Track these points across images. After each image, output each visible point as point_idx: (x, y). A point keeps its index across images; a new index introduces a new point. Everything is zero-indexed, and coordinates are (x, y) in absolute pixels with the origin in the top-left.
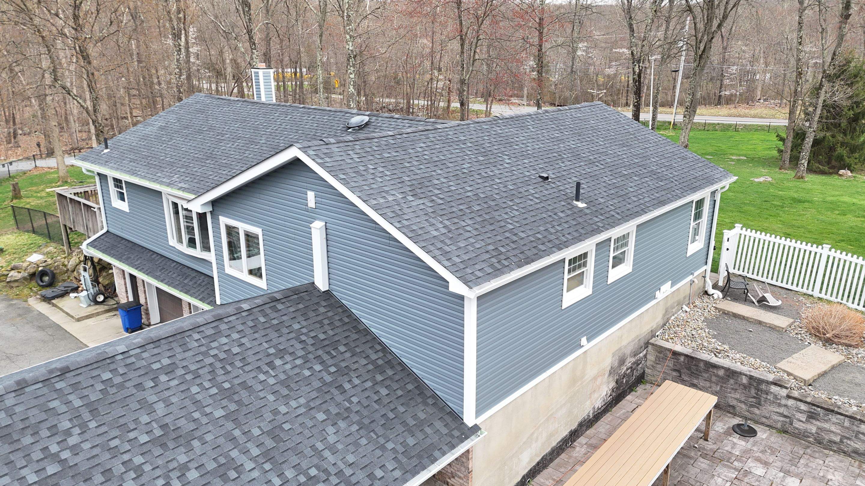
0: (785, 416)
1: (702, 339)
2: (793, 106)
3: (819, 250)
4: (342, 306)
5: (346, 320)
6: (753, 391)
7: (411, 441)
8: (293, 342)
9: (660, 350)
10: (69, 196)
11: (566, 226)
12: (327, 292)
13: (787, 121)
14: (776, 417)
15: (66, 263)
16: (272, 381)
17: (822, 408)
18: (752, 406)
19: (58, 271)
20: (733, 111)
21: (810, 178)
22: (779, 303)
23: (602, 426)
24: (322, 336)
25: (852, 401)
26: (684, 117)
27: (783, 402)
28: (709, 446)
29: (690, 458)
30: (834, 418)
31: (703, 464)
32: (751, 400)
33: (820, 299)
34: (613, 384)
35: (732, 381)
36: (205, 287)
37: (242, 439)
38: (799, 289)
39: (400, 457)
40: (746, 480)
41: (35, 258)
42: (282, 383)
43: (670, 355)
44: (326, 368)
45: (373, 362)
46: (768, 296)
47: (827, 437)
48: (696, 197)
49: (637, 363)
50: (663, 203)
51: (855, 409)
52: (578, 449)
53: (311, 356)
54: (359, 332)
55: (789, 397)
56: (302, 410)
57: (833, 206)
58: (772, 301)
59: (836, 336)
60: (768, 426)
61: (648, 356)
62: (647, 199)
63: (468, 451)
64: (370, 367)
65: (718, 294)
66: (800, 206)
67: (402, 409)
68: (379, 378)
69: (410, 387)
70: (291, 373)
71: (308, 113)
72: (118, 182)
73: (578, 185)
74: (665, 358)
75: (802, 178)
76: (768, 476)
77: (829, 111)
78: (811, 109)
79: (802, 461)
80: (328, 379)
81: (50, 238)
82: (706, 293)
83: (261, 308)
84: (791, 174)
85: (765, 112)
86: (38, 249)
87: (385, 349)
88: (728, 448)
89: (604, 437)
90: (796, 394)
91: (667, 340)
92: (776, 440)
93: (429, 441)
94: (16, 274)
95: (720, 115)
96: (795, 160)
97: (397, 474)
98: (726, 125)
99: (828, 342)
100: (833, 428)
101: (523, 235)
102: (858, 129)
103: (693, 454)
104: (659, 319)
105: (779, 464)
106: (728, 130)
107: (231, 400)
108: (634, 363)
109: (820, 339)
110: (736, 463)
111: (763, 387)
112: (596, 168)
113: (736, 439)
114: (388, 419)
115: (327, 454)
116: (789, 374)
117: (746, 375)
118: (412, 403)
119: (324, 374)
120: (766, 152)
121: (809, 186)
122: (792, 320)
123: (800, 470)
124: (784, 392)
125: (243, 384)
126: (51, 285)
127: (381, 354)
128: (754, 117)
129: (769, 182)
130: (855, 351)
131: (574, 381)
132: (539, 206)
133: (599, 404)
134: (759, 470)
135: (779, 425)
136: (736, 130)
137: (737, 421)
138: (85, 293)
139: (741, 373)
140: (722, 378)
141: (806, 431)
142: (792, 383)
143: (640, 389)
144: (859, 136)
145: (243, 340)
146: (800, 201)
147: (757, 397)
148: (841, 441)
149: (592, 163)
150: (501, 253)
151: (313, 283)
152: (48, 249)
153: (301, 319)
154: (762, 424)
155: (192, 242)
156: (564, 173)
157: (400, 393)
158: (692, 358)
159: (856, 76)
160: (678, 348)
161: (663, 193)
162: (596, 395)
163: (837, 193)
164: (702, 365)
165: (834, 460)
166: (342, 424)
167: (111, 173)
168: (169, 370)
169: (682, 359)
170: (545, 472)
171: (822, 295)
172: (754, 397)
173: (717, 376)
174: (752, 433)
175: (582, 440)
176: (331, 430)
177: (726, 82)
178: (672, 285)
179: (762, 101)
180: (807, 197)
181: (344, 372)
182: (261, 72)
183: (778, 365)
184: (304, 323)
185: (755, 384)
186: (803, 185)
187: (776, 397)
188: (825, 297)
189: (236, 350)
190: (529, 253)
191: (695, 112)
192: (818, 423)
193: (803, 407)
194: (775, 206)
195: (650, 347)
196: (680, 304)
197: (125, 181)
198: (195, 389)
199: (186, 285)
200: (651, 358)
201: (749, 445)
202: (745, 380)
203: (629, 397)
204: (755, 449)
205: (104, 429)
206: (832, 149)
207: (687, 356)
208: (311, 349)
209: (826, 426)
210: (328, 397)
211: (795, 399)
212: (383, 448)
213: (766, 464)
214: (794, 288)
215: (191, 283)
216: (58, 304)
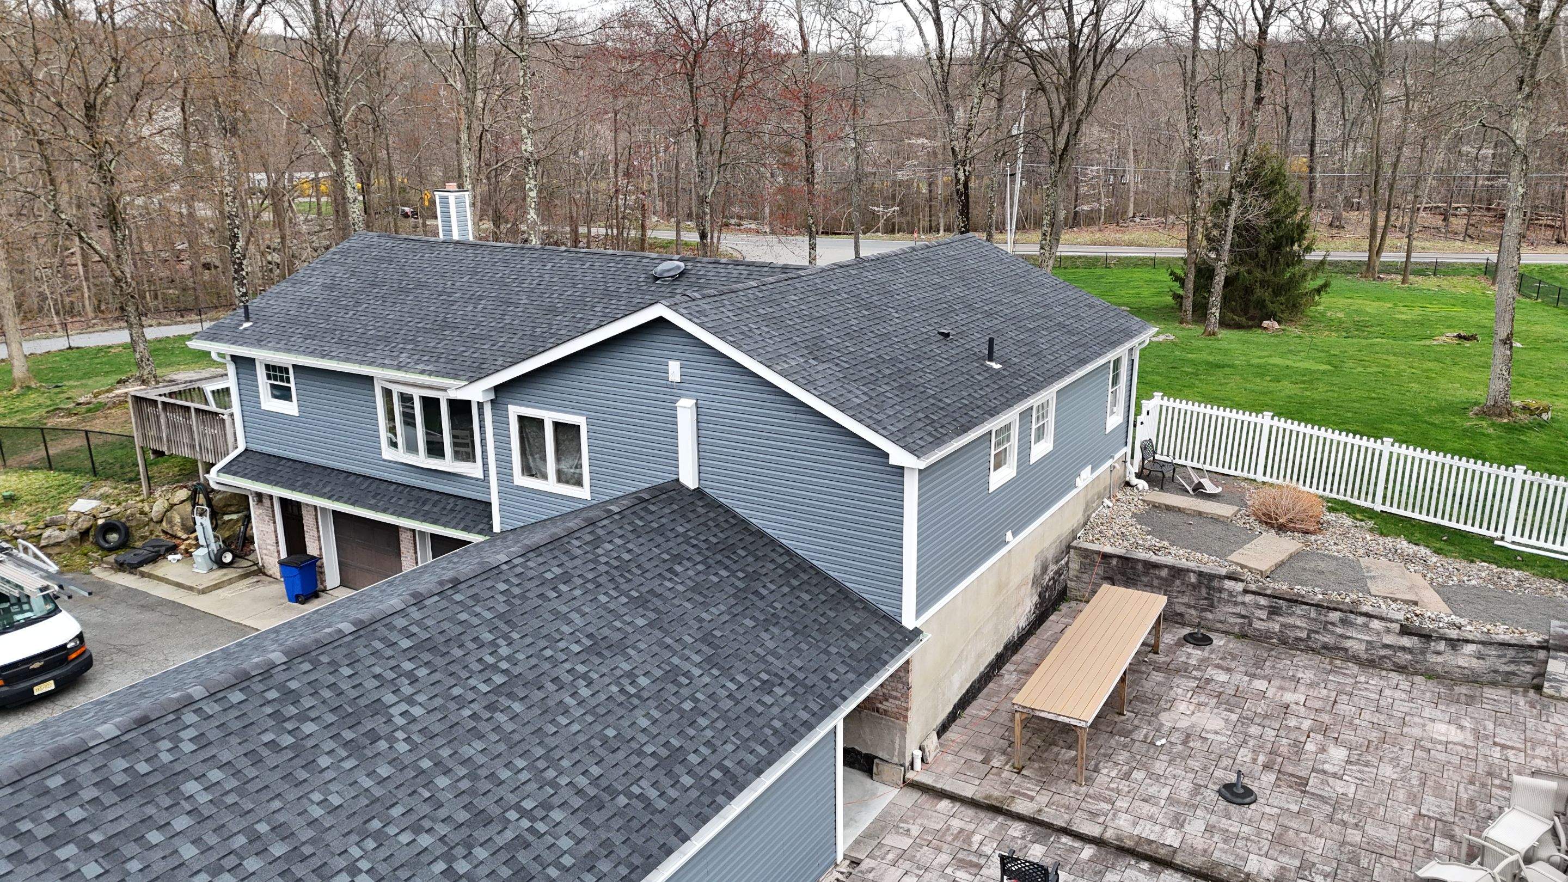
0: (1243, 617)
1: (1135, 536)
2: (1192, 229)
3: (1259, 420)
4: (721, 506)
5: (733, 521)
6: (1204, 591)
7: (854, 645)
8: (685, 547)
9: (1086, 554)
10: (160, 399)
11: (989, 390)
12: (698, 490)
13: (1185, 250)
14: (1232, 620)
15: (147, 509)
16: (681, 588)
17: (1284, 599)
18: (1204, 610)
19: (134, 523)
20: (1098, 235)
21: (1223, 334)
22: (1219, 490)
23: (1029, 650)
24: (714, 540)
25: (1317, 590)
26: (1042, 248)
27: (1240, 599)
28: (1161, 658)
29: (1143, 673)
30: (1299, 610)
31: (1158, 677)
32: (1202, 602)
33: (1264, 483)
34: (1035, 598)
35: (1178, 582)
36: (463, 513)
37: (678, 647)
38: (1238, 473)
39: (848, 661)
40: (1209, 687)
41: (84, 505)
42: (692, 589)
43: (1099, 559)
44: (733, 573)
45: (781, 566)
46: (1206, 482)
47: (1292, 635)
48: (1111, 356)
49: (1059, 573)
50: (1083, 362)
51: (1321, 596)
52: (1006, 676)
53: (710, 561)
54: (752, 534)
55: (1246, 591)
56: (726, 617)
57: (1262, 371)
58: (1210, 488)
59: (1291, 520)
60: (1223, 632)
61: (1070, 565)
62: (1065, 358)
63: (908, 662)
64: (781, 571)
65: (1142, 484)
66: (1220, 373)
67: (832, 614)
68: (795, 583)
69: (832, 591)
70: (698, 579)
71: (579, 259)
72: (275, 371)
73: (991, 341)
74: (1093, 564)
75: (1214, 334)
76: (1232, 681)
77: (1240, 236)
78: (1215, 233)
79: (1267, 663)
80: (741, 585)
81: (95, 474)
82: (1128, 484)
83: (633, 510)
84: (1198, 329)
85: (1145, 237)
86: (81, 492)
87: (788, 552)
88: (1183, 659)
89: (1035, 661)
90: (1253, 587)
91: (1093, 542)
92: (1234, 645)
93: (871, 647)
94: (57, 533)
95: (1079, 244)
96: (1201, 312)
97: (851, 676)
98: (1090, 258)
99: (1281, 529)
100: (1298, 623)
101: (948, 401)
102: (1281, 261)
103: (1144, 669)
104: (1079, 517)
105: (1243, 669)
106: (1095, 266)
107: (647, 609)
108: (1056, 573)
109: (1272, 526)
110: (1194, 673)
111: (1216, 583)
112: (996, 322)
113: (1189, 649)
114: (821, 624)
115: (770, 658)
116: (1243, 567)
117: (1194, 572)
118: (841, 608)
119: (733, 579)
120: (1156, 299)
121: (1224, 345)
122: (1237, 508)
123: (1267, 672)
124: (1240, 587)
125: (651, 591)
126: (124, 544)
127: (786, 558)
128: (1130, 244)
129: (1172, 342)
130: (1313, 538)
131: (1000, 587)
132: (950, 368)
133: (1023, 623)
134: (1222, 677)
135: (1237, 629)
136: (1107, 266)
137: (1187, 631)
138: (202, 552)
139: (1188, 571)
140: (1165, 580)
141: (1268, 631)
142: (1248, 576)
143: (1064, 607)
144: (1283, 271)
145: (630, 546)
146: (1218, 366)
147: (1209, 598)
148: (1309, 637)
149: (989, 315)
150: (934, 421)
151: (678, 480)
152: (102, 491)
153: (682, 521)
154: (1217, 630)
155: (435, 449)
156: (964, 328)
157: (823, 598)
158: (1127, 559)
159: (1273, 183)
160: (1108, 549)
161: (1080, 350)
162: (1020, 610)
163: (1264, 354)
164: (1140, 566)
165: (1302, 659)
166: (776, 630)
167: (263, 356)
168: (566, 578)
169: (1114, 562)
170: (975, 704)
171: (1267, 479)
172: (1206, 599)
173: (1159, 578)
174: (1207, 641)
175: (1009, 667)
176: (765, 636)
177: (1084, 189)
178: (1093, 471)
179: (1137, 220)
180: (1226, 361)
181: (753, 577)
182: (452, 197)
183: (1229, 558)
184: (688, 526)
185: (1205, 582)
186: (1217, 345)
187: (1231, 594)
188: (1270, 481)
189: (627, 557)
190: (963, 421)
191: (1058, 240)
192: (1281, 619)
193: (1263, 601)
194: (1187, 374)
195: (1072, 551)
196: (1100, 497)
197: (294, 366)
198: (603, 599)
199: (427, 512)
200: (1074, 566)
201: (1206, 654)
202: (1193, 579)
203: (1053, 618)
204: (1213, 656)
205: (529, 640)
206: (1248, 291)
207: (1120, 557)
208: (708, 553)
209: (1290, 620)
210: (748, 604)
211: (1254, 593)
212: (826, 652)
213: (1228, 670)
214: (1232, 472)
215: (435, 510)
216: (155, 573)
